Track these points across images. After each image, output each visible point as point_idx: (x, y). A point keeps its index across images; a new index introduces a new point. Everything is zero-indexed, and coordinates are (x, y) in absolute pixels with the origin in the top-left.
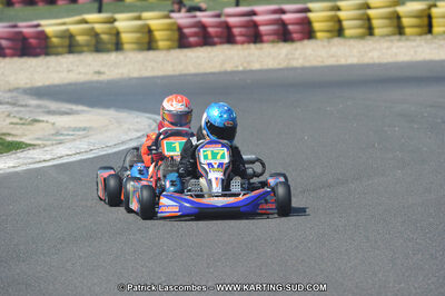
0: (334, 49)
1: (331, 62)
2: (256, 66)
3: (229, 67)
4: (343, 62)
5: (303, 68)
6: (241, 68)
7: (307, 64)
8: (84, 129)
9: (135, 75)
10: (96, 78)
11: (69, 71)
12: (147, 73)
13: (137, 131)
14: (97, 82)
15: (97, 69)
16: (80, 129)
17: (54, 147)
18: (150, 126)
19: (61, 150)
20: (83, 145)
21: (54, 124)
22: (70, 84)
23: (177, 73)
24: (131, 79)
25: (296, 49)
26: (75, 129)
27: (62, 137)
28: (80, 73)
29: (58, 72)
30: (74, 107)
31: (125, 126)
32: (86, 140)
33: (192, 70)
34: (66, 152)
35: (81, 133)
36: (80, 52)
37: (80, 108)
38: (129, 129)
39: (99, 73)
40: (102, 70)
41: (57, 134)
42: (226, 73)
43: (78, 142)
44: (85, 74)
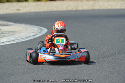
0: (110, 3)
1: (110, 8)
2: (80, 8)
3: (69, 9)
4: (114, 8)
5: (99, 10)
6: (74, 9)
7: (100, 8)
8: (13, 32)
9: (32, 11)
10: (17, 12)
11: (7, 9)
12: (37, 10)
13: (33, 33)
14: (18, 13)
15: (18, 8)
16: (11, 32)
17: (1, 38)
18: (38, 31)
19: (4, 40)
20: (12, 38)
21: (1, 29)
22: (7, 14)
23: (49, 10)
24: (31, 12)
25: (96, 2)
26: (9, 32)
27: (4, 35)
28: (11, 10)
29: (3, 9)
30: (9, 23)
31: (29, 31)
32: (13, 36)
33: (55, 9)
34: (5, 41)
35: (11, 33)
36: (11, 2)
37: (11, 23)
38: (30, 32)
39: (18, 10)
40: (20, 9)
41: (2, 33)
42: (68, 11)
43: (10, 37)
44: (13, 10)
